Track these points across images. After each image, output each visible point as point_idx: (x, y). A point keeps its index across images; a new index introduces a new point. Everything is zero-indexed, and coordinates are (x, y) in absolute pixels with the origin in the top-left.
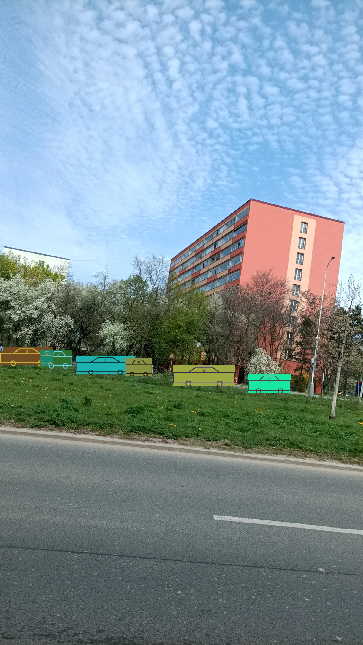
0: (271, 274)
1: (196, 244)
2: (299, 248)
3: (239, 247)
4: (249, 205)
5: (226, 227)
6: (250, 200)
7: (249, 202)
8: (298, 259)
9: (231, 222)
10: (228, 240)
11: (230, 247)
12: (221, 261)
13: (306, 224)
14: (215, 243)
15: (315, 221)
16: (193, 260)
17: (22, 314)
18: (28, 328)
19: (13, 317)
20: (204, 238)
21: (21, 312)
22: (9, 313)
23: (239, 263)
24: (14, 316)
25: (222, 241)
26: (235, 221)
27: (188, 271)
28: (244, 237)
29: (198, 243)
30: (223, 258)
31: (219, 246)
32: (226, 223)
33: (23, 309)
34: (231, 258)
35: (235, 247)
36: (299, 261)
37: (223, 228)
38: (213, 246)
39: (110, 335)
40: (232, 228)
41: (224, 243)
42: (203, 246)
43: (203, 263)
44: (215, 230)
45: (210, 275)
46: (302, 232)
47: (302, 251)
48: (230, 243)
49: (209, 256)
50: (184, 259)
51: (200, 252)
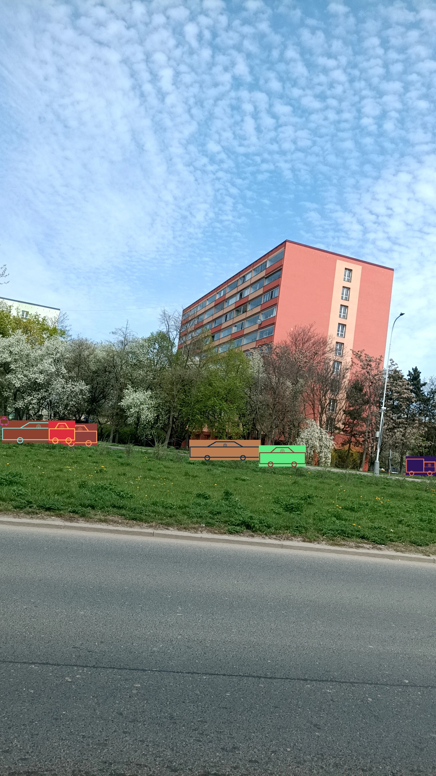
0: (312, 330)
1: (216, 293)
2: (342, 299)
3: (271, 297)
4: (284, 248)
5: (254, 273)
6: (285, 242)
7: (284, 244)
8: (341, 312)
9: (260, 267)
10: (258, 289)
11: (260, 297)
12: (249, 314)
13: (351, 270)
14: (241, 293)
15: (361, 267)
16: (213, 311)
17: (25, 378)
18: (31, 396)
19: (13, 383)
20: (226, 286)
21: (23, 377)
22: (9, 378)
23: (272, 316)
24: (15, 381)
25: (249, 289)
26: (266, 265)
27: (205, 324)
28: (278, 286)
29: (218, 292)
30: (251, 310)
31: (245, 296)
32: (254, 268)
33: (25, 372)
34: (262, 311)
35: (267, 297)
36: (342, 314)
37: (250, 274)
38: (238, 296)
39: (134, 405)
40: (263, 274)
41: (252, 291)
42: (224, 295)
43: (225, 315)
44: (241, 276)
45: (234, 330)
46: (346, 280)
47: (345, 303)
48: (261, 291)
49: (233, 307)
50: (200, 310)
51: (221, 302)
